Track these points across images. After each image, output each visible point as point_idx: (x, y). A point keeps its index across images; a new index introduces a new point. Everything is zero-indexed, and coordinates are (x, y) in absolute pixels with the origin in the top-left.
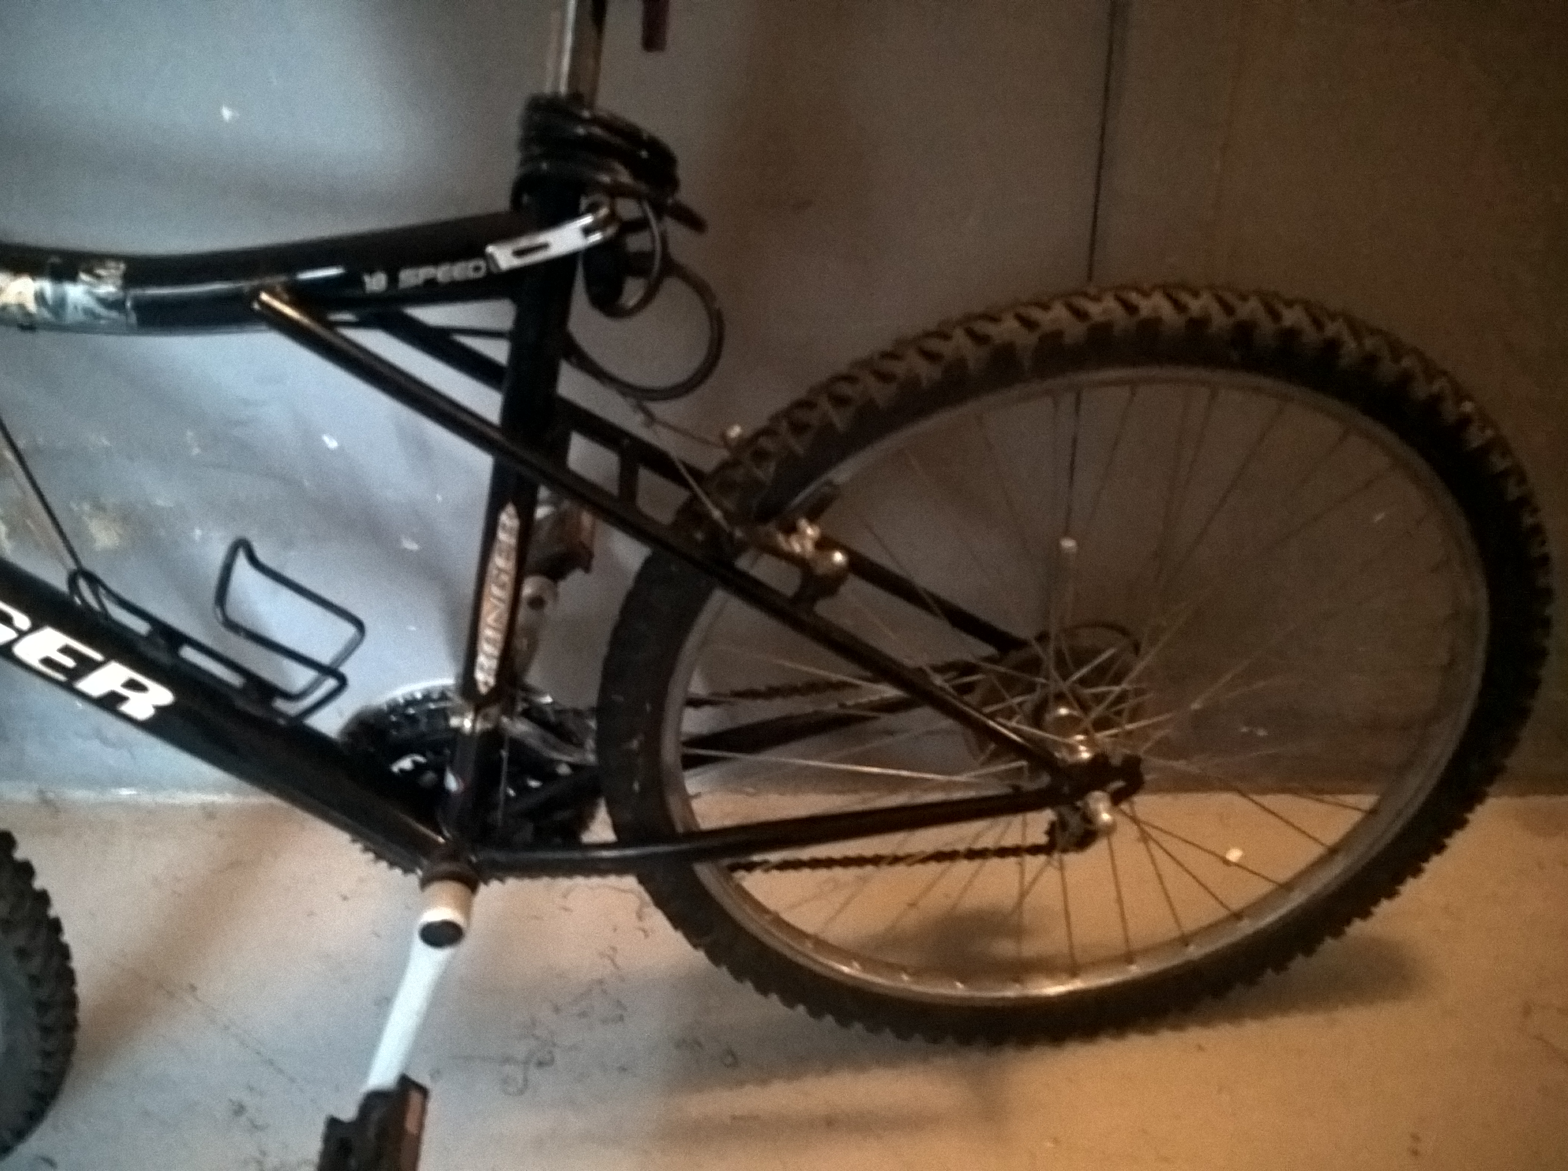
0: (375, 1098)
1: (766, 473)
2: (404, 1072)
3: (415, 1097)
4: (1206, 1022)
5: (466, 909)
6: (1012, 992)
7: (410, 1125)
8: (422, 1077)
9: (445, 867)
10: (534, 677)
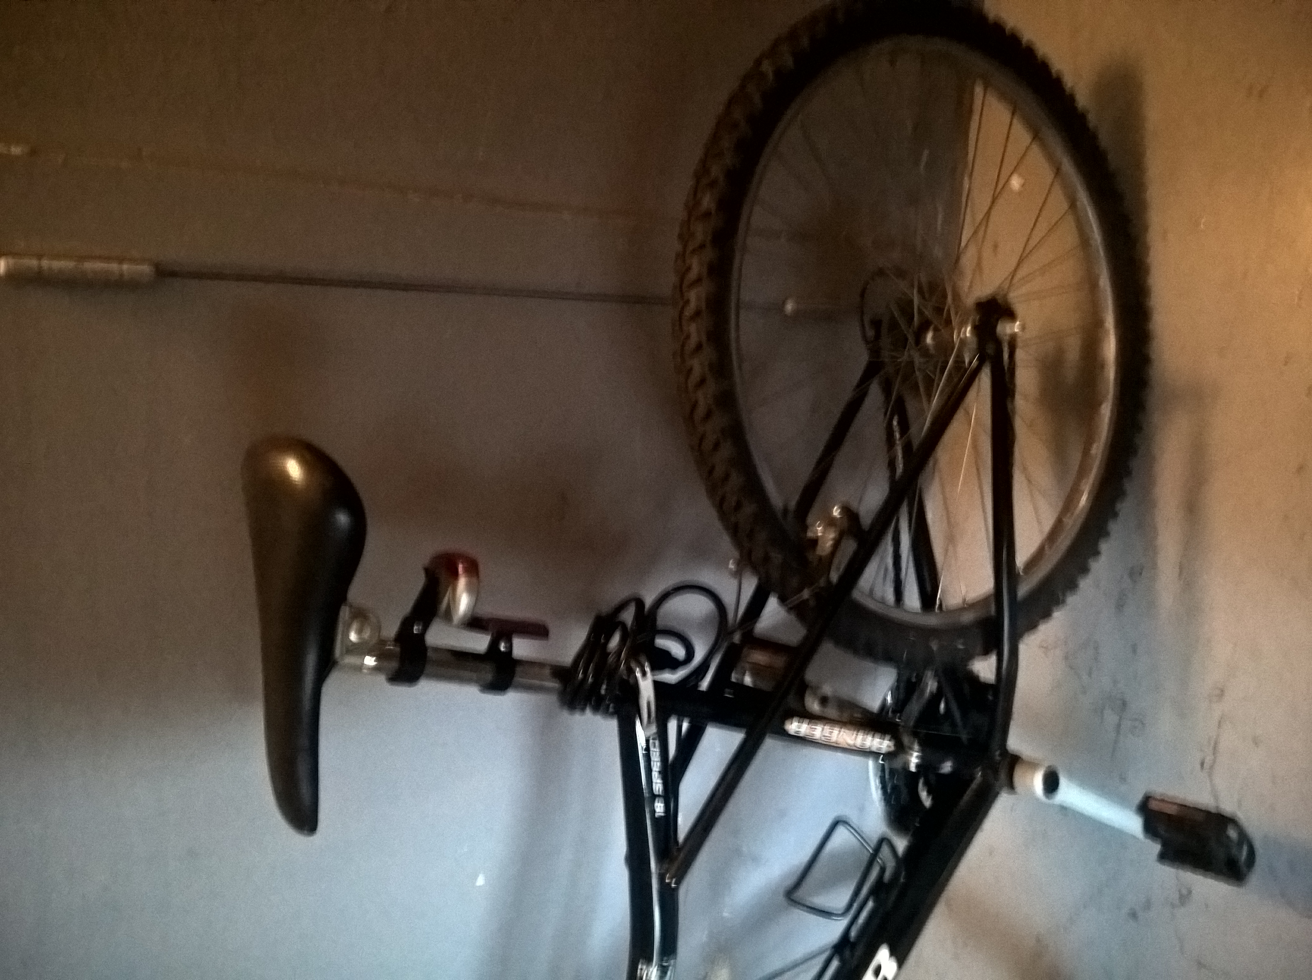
0: (1150, 828)
1: (777, 557)
2: (1134, 808)
3: (1153, 805)
4: (1145, 228)
5: (1033, 766)
6: (1111, 373)
7: (1172, 810)
8: (1138, 798)
9: (1003, 776)
10: (874, 704)
